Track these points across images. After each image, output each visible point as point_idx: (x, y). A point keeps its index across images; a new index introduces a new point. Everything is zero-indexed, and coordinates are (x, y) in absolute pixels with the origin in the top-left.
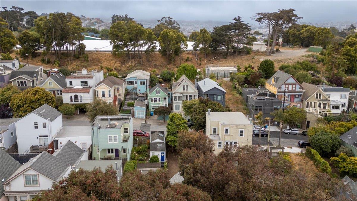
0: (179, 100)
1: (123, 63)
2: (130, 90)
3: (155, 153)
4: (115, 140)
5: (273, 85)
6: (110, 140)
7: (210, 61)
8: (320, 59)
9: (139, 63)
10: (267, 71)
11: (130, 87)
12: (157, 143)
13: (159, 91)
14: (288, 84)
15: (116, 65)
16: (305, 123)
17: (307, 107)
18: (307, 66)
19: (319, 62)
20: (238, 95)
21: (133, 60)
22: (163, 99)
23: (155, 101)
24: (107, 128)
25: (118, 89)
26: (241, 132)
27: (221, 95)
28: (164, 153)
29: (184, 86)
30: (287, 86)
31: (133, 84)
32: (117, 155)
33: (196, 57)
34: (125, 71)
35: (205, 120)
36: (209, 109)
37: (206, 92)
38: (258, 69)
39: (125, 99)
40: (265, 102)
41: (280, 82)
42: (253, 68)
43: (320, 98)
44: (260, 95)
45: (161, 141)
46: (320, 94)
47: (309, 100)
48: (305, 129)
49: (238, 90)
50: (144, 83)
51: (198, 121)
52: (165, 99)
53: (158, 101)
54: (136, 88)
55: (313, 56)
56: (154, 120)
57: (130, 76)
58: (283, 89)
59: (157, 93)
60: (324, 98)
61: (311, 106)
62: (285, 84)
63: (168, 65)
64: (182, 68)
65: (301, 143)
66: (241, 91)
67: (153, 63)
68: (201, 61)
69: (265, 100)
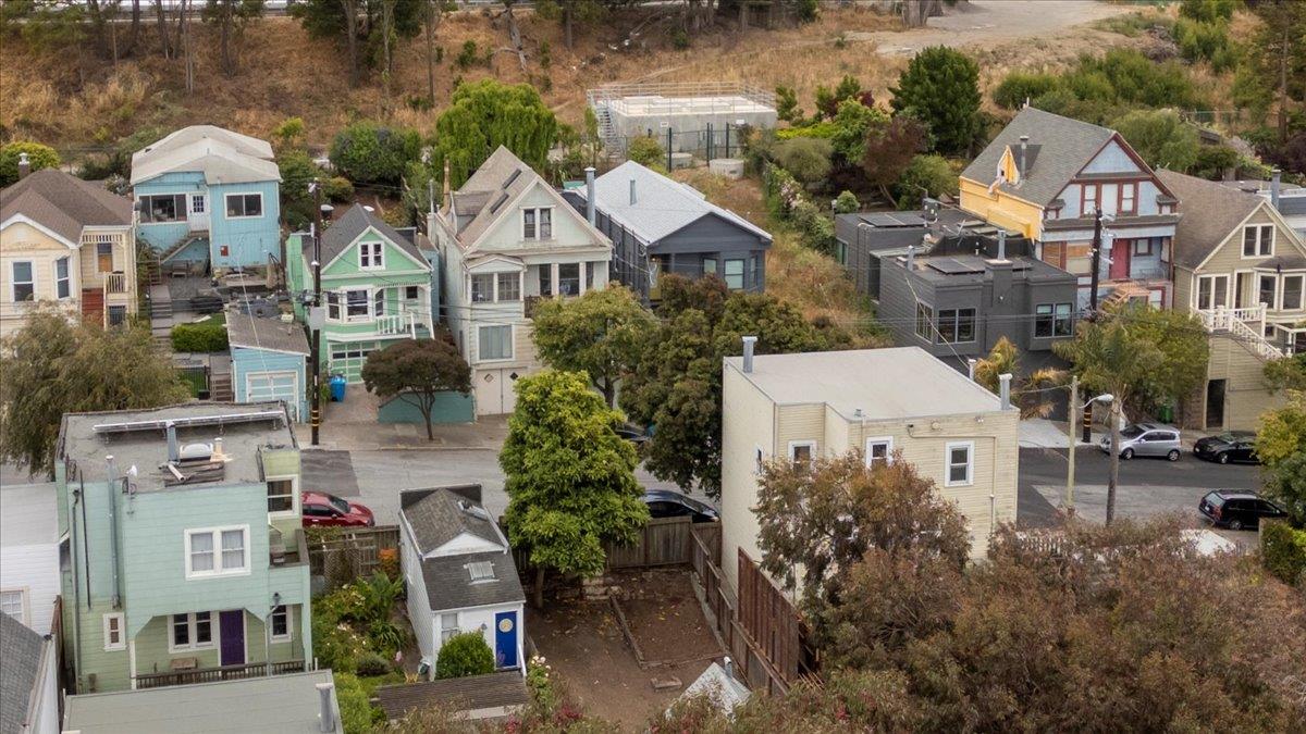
0: (501, 298)
1: (68, 88)
2: (165, 248)
3: (461, 616)
4: (233, 556)
5: (1008, 188)
6: (203, 559)
7: (596, 61)
8: (1193, 41)
9: (174, 85)
10: (941, 115)
11: (164, 232)
12: (463, 558)
13: (378, 248)
14: (1099, 181)
15: (24, 101)
16: (1199, 392)
17: (1204, 304)
18: (1141, 82)
19: (1190, 55)
20: (814, 257)
21: (129, 68)
22: (402, 296)
23: (352, 311)
24: (171, 483)
25: (105, 250)
26: (960, 456)
27: (746, 254)
28: (512, 616)
29: (530, 212)
30: (1090, 191)
31: (183, 215)
32: (233, 653)
33: (517, 39)
34: (89, 134)
35: (719, 402)
36: (750, 340)
37: (661, 241)
38: (893, 103)
39: (147, 310)
40: (989, 286)
41: (1052, 168)
42: (868, 100)
43: (1265, 250)
44: (946, 247)
45: (485, 546)
46: (1266, 231)
47: (1209, 269)
48: (1198, 429)
49: (808, 227)
50: (253, 205)
51: (674, 413)
52: (412, 292)
53: (371, 304)
54: (207, 239)
55: (1150, 27)
56: (355, 424)
57: (154, 165)
58: (1071, 211)
59: (365, 262)
60: (1286, 252)
61: (1220, 301)
62: (1083, 181)
63: (353, 95)
64: (469, 107)
65: (1217, 501)
66: (829, 233)
67: (258, 83)
68: (545, 63)
69: (990, 275)
